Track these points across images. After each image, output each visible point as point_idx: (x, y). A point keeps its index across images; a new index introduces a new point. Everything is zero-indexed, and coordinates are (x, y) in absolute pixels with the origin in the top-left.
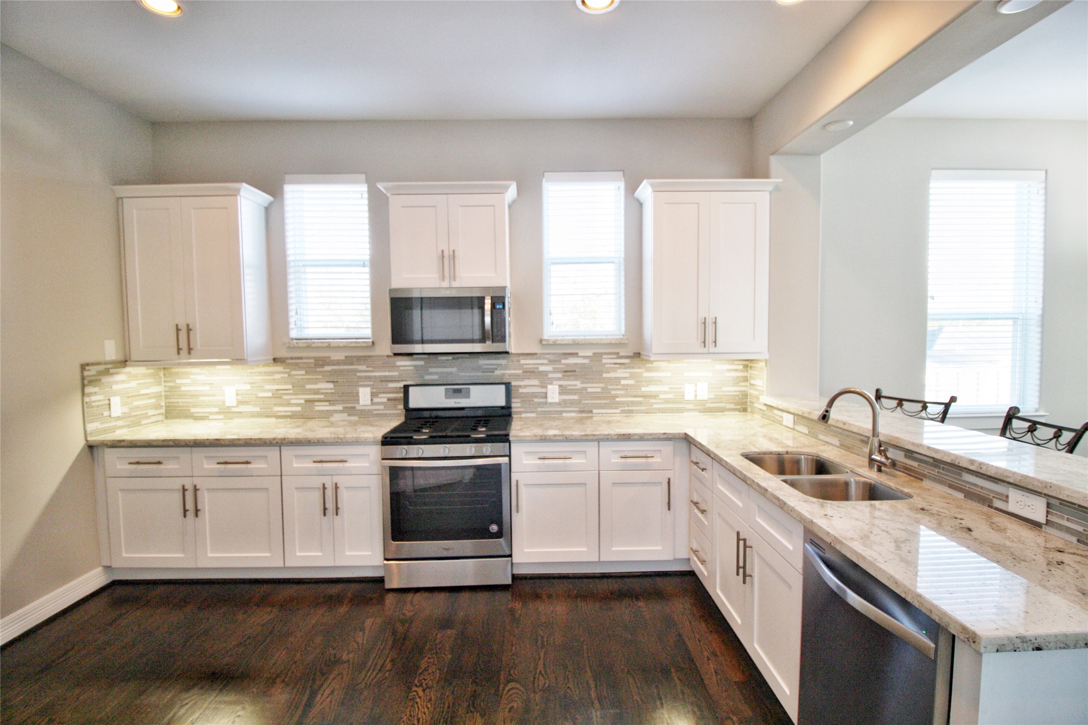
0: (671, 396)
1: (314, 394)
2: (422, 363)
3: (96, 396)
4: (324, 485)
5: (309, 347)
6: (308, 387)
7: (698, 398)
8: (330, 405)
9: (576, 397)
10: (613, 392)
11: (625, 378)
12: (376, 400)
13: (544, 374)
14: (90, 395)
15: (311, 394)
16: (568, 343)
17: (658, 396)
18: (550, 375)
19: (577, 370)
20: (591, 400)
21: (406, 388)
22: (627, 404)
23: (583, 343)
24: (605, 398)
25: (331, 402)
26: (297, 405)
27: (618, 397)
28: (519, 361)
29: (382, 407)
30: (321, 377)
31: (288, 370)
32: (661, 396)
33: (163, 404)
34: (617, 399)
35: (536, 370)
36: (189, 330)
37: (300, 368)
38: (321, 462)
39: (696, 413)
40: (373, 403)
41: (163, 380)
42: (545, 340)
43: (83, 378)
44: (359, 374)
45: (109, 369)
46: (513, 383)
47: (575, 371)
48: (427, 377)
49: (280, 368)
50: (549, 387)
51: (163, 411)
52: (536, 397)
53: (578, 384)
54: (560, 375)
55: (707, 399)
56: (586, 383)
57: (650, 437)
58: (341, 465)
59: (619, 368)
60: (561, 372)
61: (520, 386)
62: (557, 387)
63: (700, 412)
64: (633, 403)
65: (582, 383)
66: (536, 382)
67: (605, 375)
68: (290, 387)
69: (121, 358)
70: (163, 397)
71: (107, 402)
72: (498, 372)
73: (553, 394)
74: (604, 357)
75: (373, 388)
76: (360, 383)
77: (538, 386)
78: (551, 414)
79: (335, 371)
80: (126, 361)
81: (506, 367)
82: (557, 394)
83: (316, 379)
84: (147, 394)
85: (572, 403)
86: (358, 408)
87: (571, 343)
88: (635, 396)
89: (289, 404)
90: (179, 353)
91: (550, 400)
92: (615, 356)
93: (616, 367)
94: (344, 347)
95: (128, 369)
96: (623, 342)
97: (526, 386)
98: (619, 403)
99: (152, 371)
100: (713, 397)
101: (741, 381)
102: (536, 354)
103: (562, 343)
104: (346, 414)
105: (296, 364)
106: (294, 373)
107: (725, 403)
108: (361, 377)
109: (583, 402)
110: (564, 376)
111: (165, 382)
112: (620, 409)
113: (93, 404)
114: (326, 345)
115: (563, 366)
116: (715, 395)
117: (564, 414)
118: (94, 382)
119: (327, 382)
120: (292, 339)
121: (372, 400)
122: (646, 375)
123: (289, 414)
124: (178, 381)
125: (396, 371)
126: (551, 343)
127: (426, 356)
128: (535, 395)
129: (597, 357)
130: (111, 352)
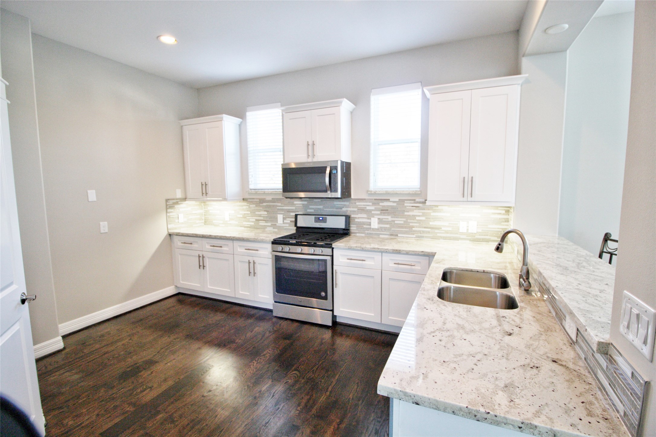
0: (450, 229)
1: (259, 217)
2: (306, 203)
3: (173, 213)
4: (249, 261)
5: (256, 193)
6: (257, 213)
7: (470, 231)
8: (266, 222)
9: (388, 226)
10: (411, 224)
11: (419, 216)
12: (285, 221)
13: (370, 211)
14: (169, 212)
15: (257, 217)
16: (383, 193)
17: (441, 228)
18: (373, 212)
19: (389, 209)
20: (398, 228)
21: (296, 216)
22: (420, 232)
23: (392, 193)
24: (406, 228)
25: (266, 221)
26: (252, 222)
27: (414, 227)
28: (355, 203)
29: (288, 225)
30: (262, 208)
31: (249, 205)
32: (443, 229)
33: (203, 218)
34: (413, 229)
35: (365, 209)
36: (206, 185)
37: (253, 204)
38: (249, 249)
39: (468, 242)
40: (284, 223)
41: (203, 207)
42: (369, 191)
43: (167, 205)
44: (278, 208)
45: (178, 202)
46: (352, 216)
47: (387, 210)
48: (309, 211)
49: (245, 203)
50: (372, 219)
51: (203, 221)
52: (365, 225)
53: (389, 218)
54: (379, 212)
55: (476, 232)
56: (394, 217)
57: (413, 253)
58: (256, 252)
59: (415, 209)
60: (379, 210)
61: (356, 218)
62: (377, 219)
63: (470, 241)
64: (423, 232)
65: (392, 217)
66: (365, 216)
67: (406, 213)
68: (249, 213)
69: (184, 197)
70: (204, 215)
71: (177, 216)
72: (344, 209)
73: (375, 223)
74: (406, 202)
75: (284, 215)
76: (279, 212)
77: (366, 218)
78: (372, 234)
79: (267, 206)
80: (186, 198)
81: (348, 207)
82: (377, 223)
83: (260, 209)
84: (196, 213)
85: (385, 229)
86: (278, 225)
87: (385, 193)
88: (425, 228)
89: (249, 221)
90: (202, 195)
91: (372, 227)
92: (413, 202)
93: (413, 209)
94: (270, 193)
95: (187, 202)
96: (418, 193)
97: (358, 218)
98: (414, 231)
99: (198, 203)
100: (481, 231)
101: (503, 222)
102: (365, 199)
103: (379, 193)
104: (272, 228)
105: (252, 202)
106: (251, 206)
107: (490, 236)
108: (279, 209)
109: (392, 229)
110: (381, 213)
111: (204, 208)
112: (415, 235)
113: (171, 217)
114: (263, 192)
115: (381, 207)
116: (482, 230)
117: (381, 236)
118: (171, 207)
119: (264, 211)
120: (251, 189)
121: (283, 221)
122: (432, 214)
123: (249, 226)
124: (209, 208)
125: (294, 207)
126: (373, 193)
127: (308, 199)
128: (364, 223)
129: (402, 201)
130: (179, 194)
